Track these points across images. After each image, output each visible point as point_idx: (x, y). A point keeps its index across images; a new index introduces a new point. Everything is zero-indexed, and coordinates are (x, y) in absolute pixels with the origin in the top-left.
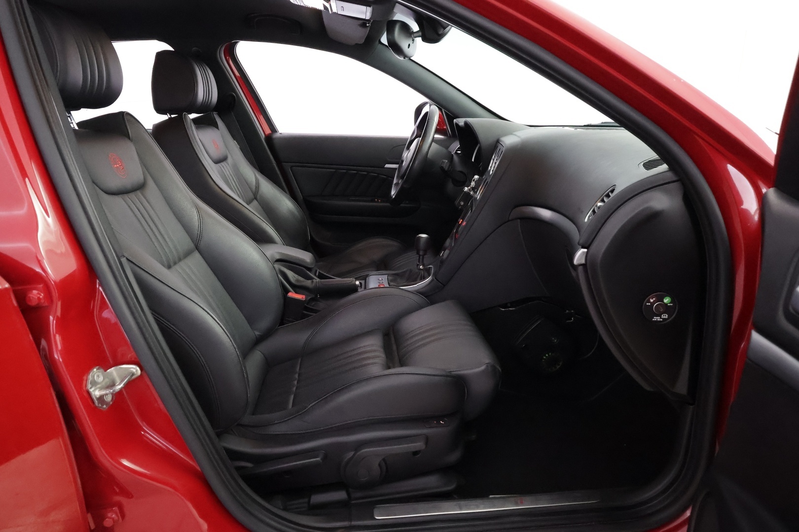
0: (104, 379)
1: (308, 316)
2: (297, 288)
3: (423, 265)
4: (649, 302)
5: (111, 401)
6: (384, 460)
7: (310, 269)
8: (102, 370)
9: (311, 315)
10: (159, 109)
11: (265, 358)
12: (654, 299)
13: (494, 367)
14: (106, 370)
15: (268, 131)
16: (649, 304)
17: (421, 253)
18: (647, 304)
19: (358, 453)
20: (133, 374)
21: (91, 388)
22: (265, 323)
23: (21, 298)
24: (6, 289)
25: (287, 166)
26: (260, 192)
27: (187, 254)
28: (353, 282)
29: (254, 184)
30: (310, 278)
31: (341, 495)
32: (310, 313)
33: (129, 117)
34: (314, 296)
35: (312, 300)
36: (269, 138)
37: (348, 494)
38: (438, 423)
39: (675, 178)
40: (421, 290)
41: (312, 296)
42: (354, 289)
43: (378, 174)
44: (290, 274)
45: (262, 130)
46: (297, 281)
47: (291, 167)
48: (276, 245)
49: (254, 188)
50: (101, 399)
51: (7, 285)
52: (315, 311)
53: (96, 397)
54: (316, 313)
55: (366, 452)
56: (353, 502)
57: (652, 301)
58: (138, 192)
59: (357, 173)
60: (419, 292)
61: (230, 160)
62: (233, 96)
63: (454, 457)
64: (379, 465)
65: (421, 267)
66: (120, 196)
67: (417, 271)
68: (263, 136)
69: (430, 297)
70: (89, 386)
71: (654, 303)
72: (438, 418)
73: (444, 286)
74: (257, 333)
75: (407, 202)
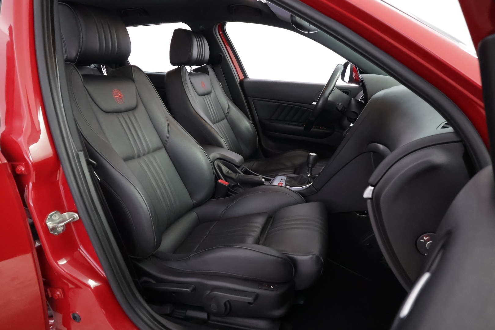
0: (59, 218)
1: (231, 195)
2: (226, 177)
3: (311, 174)
4: (423, 239)
5: (62, 231)
6: (228, 301)
7: (238, 167)
8: (59, 213)
9: (233, 195)
10: (173, 63)
11: (198, 216)
12: (428, 238)
13: (318, 258)
14: (62, 213)
15: (242, 77)
16: (423, 241)
17: (310, 166)
18: (421, 240)
19: (213, 293)
20: (74, 218)
21: (48, 222)
22: (200, 196)
23: (14, 168)
24: (5, 163)
25: (251, 99)
26: (230, 115)
27: (156, 150)
28: (260, 179)
29: (227, 109)
30: (236, 172)
31: (204, 315)
32: (231, 194)
33: (135, 69)
34: (236, 184)
35: (234, 186)
36: (242, 82)
37: (208, 316)
38: (269, 286)
39: (456, 139)
40: (302, 192)
41: (235, 184)
42: (262, 184)
43: (308, 108)
44: (225, 169)
45: (238, 76)
46: (228, 173)
47: (253, 100)
48: (223, 149)
49: (226, 112)
50: (54, 229)
51: (6, 161)
52: (235, 193)
53: (50, 228)
54: (235, 194)
55: (216, 294)
56: (211, 322)
57: (425, 239)
58: (131, 112)
59: (287, 106)
60: (299, 193)
61: (212, 94)
62: (221, 55)
63: (278, 313)
64: (225, 304)
65: (309, 175)
66: (115, 114)
67: (306, 178)
68: (238, 80)
69: (306, 197)
70: (47, 221)
71: (428, 241)
72: (269, 284)
73: (318, 191)
74: (194, 202)
75: (325, 129)
